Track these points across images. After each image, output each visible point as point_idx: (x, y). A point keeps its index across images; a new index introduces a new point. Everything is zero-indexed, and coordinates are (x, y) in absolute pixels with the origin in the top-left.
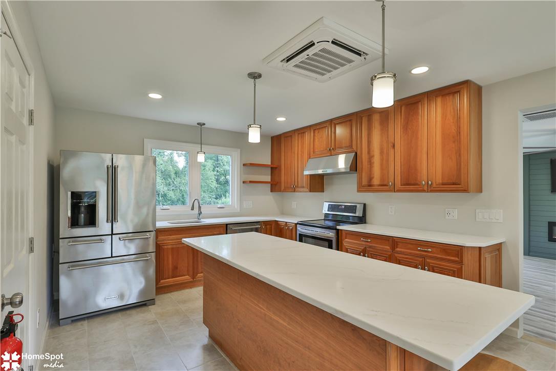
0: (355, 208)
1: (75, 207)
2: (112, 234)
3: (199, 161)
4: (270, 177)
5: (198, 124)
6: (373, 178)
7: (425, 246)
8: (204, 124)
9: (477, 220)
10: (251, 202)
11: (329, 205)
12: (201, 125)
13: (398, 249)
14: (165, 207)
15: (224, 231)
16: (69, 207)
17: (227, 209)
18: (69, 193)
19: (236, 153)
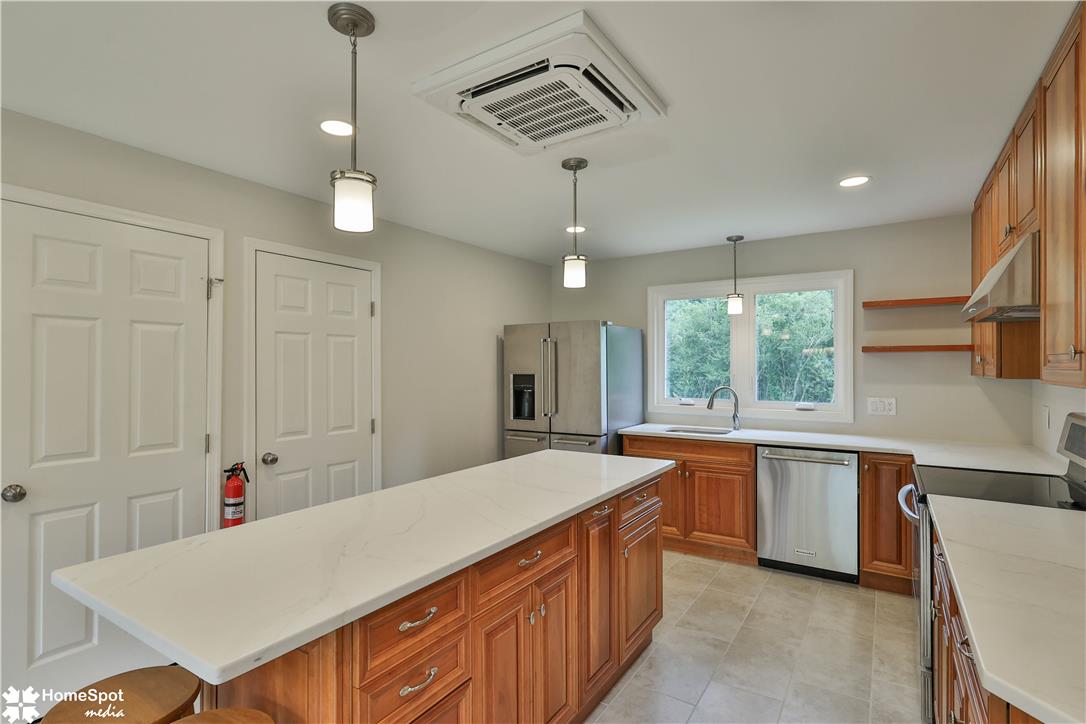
1: (519, 395)
2: (550, 433)
3: (731, 311)
5: (729, 239)
8: (741, 238)
10: (893, 401)
12: (735, 241)
14: (685, 400)
15: (750, 459)
16: (512, 391)
17: (823, 412)
18: (512, 376)
19: (843, 281)
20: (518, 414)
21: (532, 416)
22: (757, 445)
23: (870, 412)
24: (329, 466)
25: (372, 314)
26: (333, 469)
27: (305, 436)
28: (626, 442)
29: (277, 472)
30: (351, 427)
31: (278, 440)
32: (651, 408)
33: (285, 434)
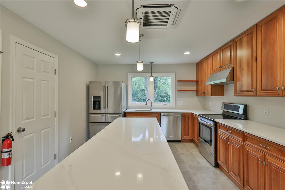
1: (94, 102)
2: (106, 113)
3: (150, 81)
4: (195, 87)
5: (150, 63)
6: (243, 85)
7: (265, 143)
8: (153, 63)
10: (182, 102)
11: (225, 104)
12: (152, 63)
13: (247, 142)
14: (137, 103)
15: (159, 116)
16: (92, 102)
17: (168, 105)
18: (92, 97)
19: (173, 75)
20: (94, 108)
21: (99, 108)
22: (160, 113)
23: (178, 104)
24: (41, 130)
25: (55, 73)
26: (43, 131)
27: (33, 120)
28: (127, 115)
29: (22, 135)
30: (48, 115)
31: (23, 122)
32: (128, 105)
33: (26, 119)
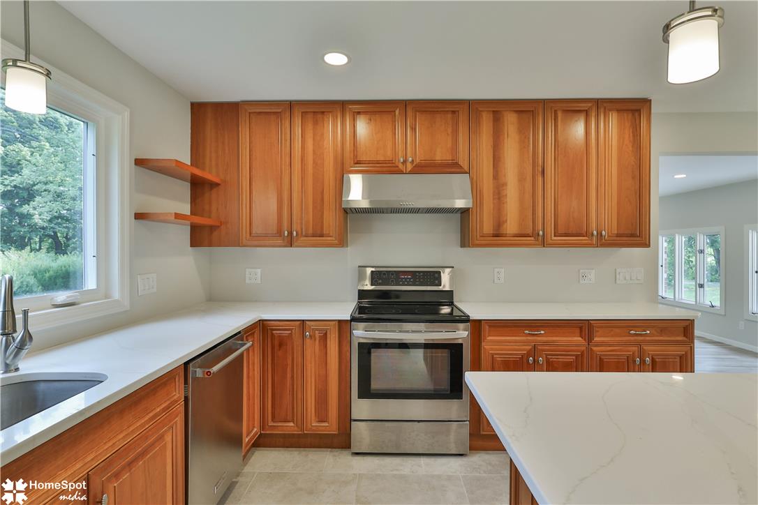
0: (436, 275)
4: (189, 206)
6: (505, 222)
9: (618, 282)
11: (372, 271)
13: (597, 339)
22: (187, 363)
23: (140, 292)
